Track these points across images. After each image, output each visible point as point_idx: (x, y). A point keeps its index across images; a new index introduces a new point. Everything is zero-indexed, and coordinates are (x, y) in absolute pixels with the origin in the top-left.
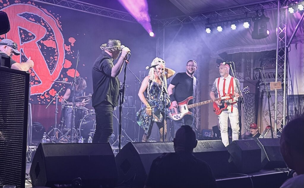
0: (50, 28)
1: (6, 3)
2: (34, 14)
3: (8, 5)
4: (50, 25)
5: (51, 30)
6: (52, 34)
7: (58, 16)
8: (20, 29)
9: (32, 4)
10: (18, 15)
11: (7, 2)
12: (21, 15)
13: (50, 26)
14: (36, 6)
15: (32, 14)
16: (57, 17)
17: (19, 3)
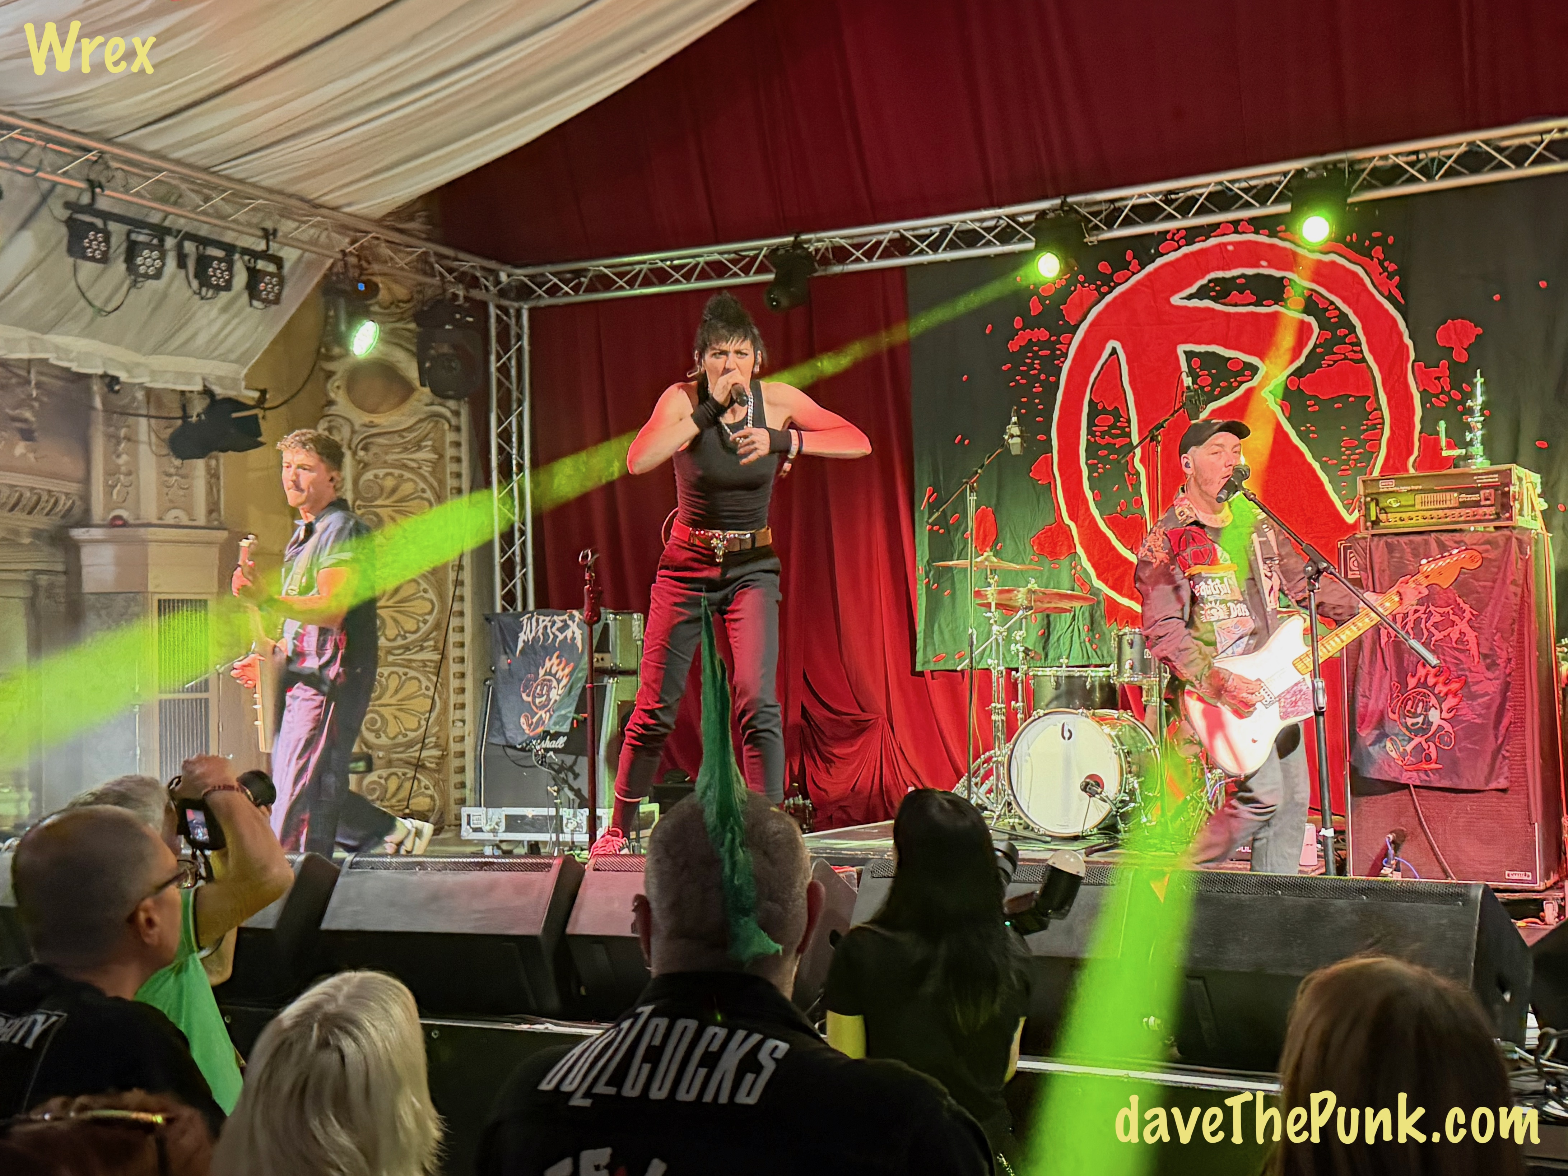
0: (1337, 308)
1: (1126, 265)
2: (1250, 271)
3: (1134, 274)
4: (1333, 298)
5: (1343, 316)
6: (1346, 336)
7: (1375, 242)
8: (1189, 355)
9: (1236, 232)
10: (1176, 300)
11: (1130, 262)
12: (1190, 297)
13: (1332, 303)
14: (1256, 232)
15: (1243, 276)
16: (1370, 247)
17: (1180, 247)
